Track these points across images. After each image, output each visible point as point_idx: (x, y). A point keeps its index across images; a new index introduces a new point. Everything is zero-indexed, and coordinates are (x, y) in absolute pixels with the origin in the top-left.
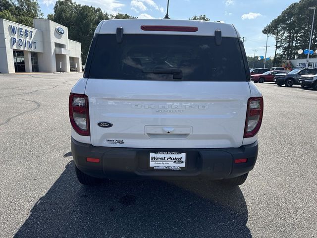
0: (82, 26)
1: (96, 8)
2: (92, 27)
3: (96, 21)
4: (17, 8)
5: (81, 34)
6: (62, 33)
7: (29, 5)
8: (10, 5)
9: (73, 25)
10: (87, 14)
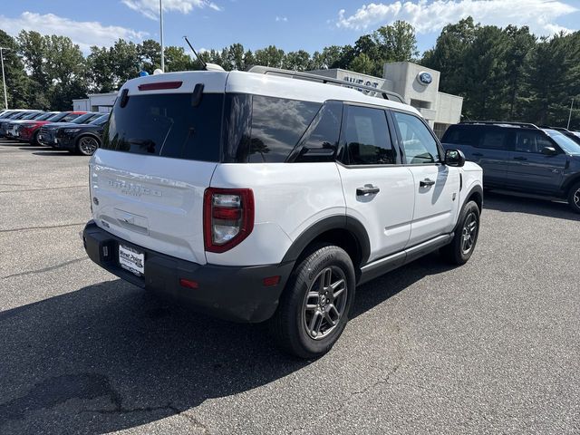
0: (476, 66)
1: (519, 28)
2: (495, 65)
3: (507, 52)
4: (382, 48)
5: (471, 80)
6: (427, 82)
7: (399, 41)
8: (373, 45)
9: (461, 65)
10: (490, 44)
